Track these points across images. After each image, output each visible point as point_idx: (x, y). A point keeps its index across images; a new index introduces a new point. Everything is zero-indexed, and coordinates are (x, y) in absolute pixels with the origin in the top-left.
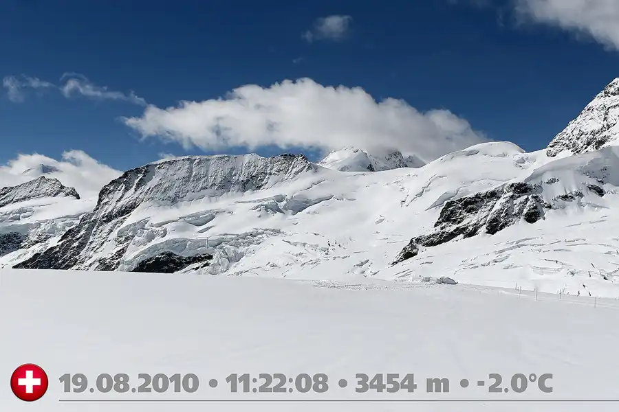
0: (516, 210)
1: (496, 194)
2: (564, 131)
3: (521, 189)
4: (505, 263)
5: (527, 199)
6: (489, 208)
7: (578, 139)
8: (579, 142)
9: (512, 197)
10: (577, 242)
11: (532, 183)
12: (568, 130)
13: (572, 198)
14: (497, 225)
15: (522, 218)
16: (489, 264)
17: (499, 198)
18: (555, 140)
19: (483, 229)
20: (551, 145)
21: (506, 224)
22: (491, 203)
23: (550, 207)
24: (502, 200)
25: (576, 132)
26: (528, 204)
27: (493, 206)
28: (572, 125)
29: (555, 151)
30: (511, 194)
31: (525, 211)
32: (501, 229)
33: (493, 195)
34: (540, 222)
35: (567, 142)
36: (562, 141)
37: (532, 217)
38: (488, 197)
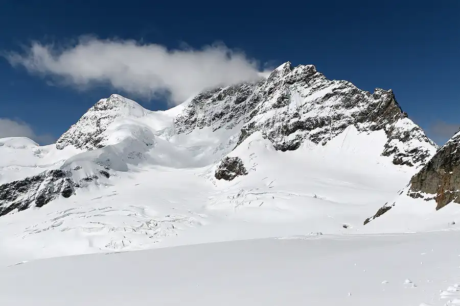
0: (56, 189)
1: (40, 178)
2: (68, 132)
3: (58, 174)
4: (62, 227)
5: (62, 181)
6: (36, 188)
7: (79, 138)
8: (80, 140)
9: (52, 180)
10: (106, 210)
11: (65, 170)
13: (91, 179)
14: (44, 200)
15: (61, 194)
16: (48, 229)
17: (43, 180)
18: (62, 138)
19: (33, 204)
20: (60, 141)
21: (50, 199)
22: (37, 185)
23: (78, 186)
24: (45, 182)
25: (77, 133)
26: (64, 184)
27: (39, 187)
29: (63, 146)
30: (52, 177)
31: (62, 190)
32: (46, 203)
33: (38, 179)
34: (72, 196)
35: (71, 140)
36: (67, 138)
37: (67, 194)
38: (35, 180)
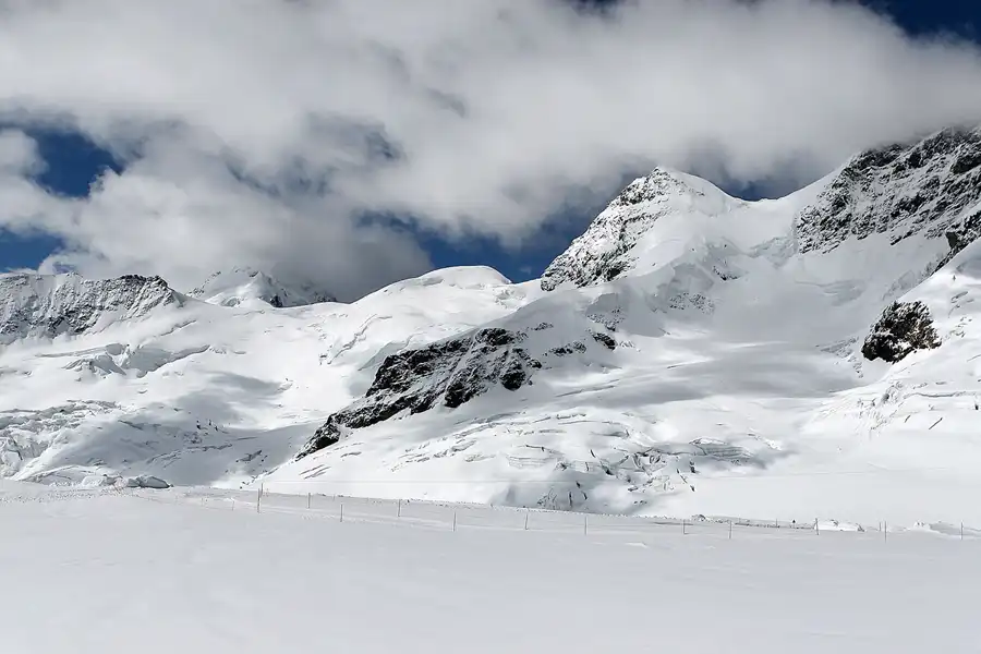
0: (490, 371)
1: (461, 345)
2: (566, 252)
3: (497, 337)
4: (470, 451)
5: (506, 353)
6: (450, 367)
7: (585, 265)
8: (586, 270)
9: (484, 350)
10: (575, 419)
11: (512, 330)
12: (571, 252)
13: (571, 352)
14: (460, 394)
15: (499, 382)
16: (445, 454)
17: (464, 351)
18: (552, 267)
19: (441, 399)
20: (548, 273)
21: (475, 391)
22: (452, 360)
23: (539, 366)
24: (469, 355)
25: (583, 255)
26: (509, 360)
27: (456, 364)
28: (577, 244)
29: (553, 282)
30: (484, 345)
31: (504, 372)
32: (467, 399)
33: (455, 346)
34: (524, 387)
35: (570, 270)
36: (562, 267)
37: (513, 381)
38: (450, 350)
